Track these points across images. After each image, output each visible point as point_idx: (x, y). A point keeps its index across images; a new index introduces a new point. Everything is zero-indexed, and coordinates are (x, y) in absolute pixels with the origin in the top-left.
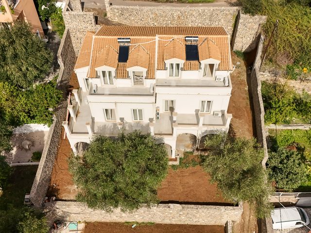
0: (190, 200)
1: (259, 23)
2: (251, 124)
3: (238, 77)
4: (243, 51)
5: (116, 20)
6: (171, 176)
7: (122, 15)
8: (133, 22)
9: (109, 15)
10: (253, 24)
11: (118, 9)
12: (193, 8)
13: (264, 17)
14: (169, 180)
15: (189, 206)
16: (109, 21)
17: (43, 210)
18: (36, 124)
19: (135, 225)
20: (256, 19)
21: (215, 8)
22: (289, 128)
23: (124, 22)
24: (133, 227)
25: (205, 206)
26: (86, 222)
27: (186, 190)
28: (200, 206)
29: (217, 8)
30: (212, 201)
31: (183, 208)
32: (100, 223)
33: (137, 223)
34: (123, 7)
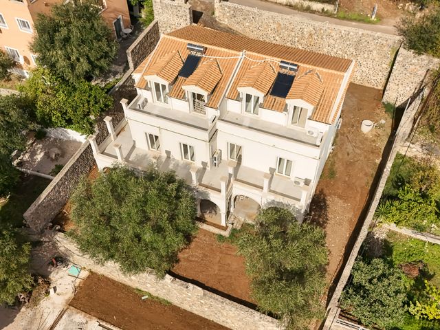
0: (221, 289)
1: (428, 68)
2: (359, 214)
3: (374, 141)
4: (397, 106)
5: (225, 22)
6: (211, 249)
7: (235, 17)
8: (247, 30)
9: (217, 13)
10: (418, 67)
11: (229, 8)
12: (333, 26)
13: (436, 60)
14: (206, 253)
15: (215, 295)
16: (216, 21)
17: (41, 237)
18: (74, 131)
19: (147, 297)
20: (422, 60)
21: (366, 32)
22: (423, 238)
23: (235, 27)
24: (143, 298)
25: (235, 303)
26: (91, 272)
27: (222, 273)
28: (228, 301)
29: (369, 33)
30: (250, 301)
31: (204, 295)
32: (106, 278)
33: (150, 295)
34: (236, 5)
